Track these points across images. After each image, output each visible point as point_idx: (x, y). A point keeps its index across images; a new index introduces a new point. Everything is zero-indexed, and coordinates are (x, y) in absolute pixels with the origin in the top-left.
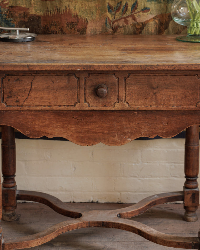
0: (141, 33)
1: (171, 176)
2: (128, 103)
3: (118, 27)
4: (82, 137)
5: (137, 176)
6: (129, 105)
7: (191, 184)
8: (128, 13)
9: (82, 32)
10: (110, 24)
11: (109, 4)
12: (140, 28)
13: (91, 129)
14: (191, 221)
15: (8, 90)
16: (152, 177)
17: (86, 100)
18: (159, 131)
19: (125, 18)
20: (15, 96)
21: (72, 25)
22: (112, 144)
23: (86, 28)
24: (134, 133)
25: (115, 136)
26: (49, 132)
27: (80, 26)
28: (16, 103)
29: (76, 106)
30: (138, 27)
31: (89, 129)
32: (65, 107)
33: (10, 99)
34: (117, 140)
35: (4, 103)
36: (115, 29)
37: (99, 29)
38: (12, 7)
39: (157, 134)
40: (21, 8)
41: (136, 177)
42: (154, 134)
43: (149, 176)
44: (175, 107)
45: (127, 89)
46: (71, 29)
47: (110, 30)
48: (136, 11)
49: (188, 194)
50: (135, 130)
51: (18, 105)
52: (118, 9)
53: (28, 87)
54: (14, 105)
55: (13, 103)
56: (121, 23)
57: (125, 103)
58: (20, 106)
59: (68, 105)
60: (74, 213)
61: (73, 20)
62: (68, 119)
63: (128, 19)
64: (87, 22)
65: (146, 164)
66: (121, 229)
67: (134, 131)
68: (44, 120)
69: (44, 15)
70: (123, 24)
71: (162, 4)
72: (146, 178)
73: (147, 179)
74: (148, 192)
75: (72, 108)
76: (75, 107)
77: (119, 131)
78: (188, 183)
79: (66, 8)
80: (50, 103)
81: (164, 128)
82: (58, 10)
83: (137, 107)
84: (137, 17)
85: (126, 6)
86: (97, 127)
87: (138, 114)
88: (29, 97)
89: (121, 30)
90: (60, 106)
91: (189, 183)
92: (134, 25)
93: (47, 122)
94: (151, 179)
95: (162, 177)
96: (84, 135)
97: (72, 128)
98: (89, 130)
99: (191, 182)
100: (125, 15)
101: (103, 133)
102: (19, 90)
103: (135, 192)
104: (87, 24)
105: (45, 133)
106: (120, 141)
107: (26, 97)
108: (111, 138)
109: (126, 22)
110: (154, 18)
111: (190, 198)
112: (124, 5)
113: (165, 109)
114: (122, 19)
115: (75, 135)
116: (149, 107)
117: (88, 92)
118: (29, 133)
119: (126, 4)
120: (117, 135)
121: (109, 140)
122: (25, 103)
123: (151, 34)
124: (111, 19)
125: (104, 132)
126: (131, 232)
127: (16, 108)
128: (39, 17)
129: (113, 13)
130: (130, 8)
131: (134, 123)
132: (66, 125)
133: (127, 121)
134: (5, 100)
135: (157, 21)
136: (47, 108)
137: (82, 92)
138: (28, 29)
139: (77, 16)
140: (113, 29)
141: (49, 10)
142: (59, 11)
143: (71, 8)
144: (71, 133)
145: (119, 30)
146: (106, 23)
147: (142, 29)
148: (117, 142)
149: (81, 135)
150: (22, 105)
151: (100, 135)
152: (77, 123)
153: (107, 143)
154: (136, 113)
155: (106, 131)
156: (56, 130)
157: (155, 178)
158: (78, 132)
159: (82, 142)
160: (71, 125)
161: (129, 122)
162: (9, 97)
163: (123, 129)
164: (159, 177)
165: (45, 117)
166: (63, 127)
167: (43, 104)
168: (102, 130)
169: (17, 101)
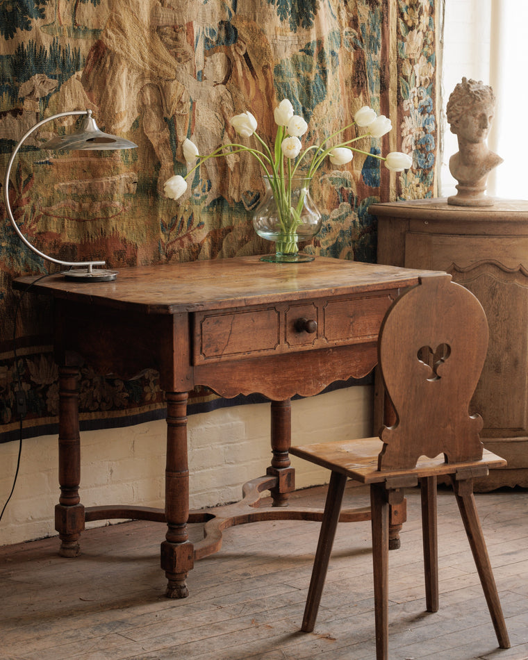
0: (197, 258)
2: (326, 339)
3: (173, 252)
4: (279, 390)
6: (328, 341)
7: (285, 461)
8: (184, 231)
9: (132, 263)
10: (164, 249)
11: (162, 220)
12: (197, 252)
13: (288, 378)
15: (207, 337)
16: (203, 468)
17: (286, 340)
18: (353, 371)
19: (180, 239)
20: (214, 343)
21: (121, 254)
22: (308, 393)
23: (136, 257)
24: (329, 377)
25: (311, 383)
26: (245, 388)
27: (129, 255)
28: (215, 354)
29: (276, 349)
30: (194, 250)
31: (285, 378)
32: (266, 352)
33: (209, 349)
34: (313, 387)
35: (203, 354)
36: (169, 256)
37: (151, 257)
38: (40, 233)
39: (351, 374)
40: (51, 235)
42: (348, 375)
44: (371, 337)
45: (326, 320)
46: (119, 260)
47: (164, 257)
48: (192, 228)
49: (284, 475)
51: (217, 356)
52: (172, 227)
53: (228, 331)
54: (213, 357)
55: (211, 354)
56: (176, 246)
57: (324, 339)
58: (219, 356)
59: (268, 348)
61: (120, 247)
62: (265, 368)
63: (183, 240)
64: (137, 248)
68: (241, 372)
69: (81, 242)
70: (178, 248)
71: (215, 216)
75: (272, 352)
76: (274, 351)
77: (315, 376)
78: (281, 461)
79: (113, 230)
80: (250, 348)
81: (356, 367)
82: (103, 233)
83: (335, 342)
84: (193, 237)
85: (182, 222)
86: (294, 373)
87: (333, 351)
88: (229, 343)
89: (176, 256)
92: (190, 247)
93: (244, 374)
94: (203, 471)
95: (215, 466)
97: (269, 379)
99: (285, 457)
100: (180, 235)
101: (299, 381)
102: (219, 335)
104: (137, 251)
105: (242, 389)
106: (315, 388)
107: (226, 344)
108: (307, 386)
109: (182, 244)
110: (207, 236)
111: (286, 479)
112: (180, 220)
113: (361, 342)
114: (176, 240)
115: (272, 388)
116: (347, 340)
117: (288, 329)
119: (182, 218)
120: (313, 381)
121: (305, 389)
122: (225, 352)
123: (206, 259)
124: (164, 241)
125: (300, 379)
127: (215, 360)
128: (74, 246)
129: (167, 232)
130: (185, 224)
131: (329, 364)
132: (263, 376)
133: (323, 362)
134: (204, 351)
135: (210, 240)
136: (246, 355)
137: (282, 330)
138: (104, 262)
139: (125, 240)
140: (166, 256)
141: (90, 235)
142: (105, 235)
143: (119, 230)
144: (268, 386)
145: (174, 256)
146: (159, 248)
147: (198, 252)
148: (312, 390)
149: (278, 387)
151: (296, 384)
152: (274, 372)
153: (303, 392)
154: (331, 350)
155: (302, 378)
156: (253, 384)
157: (208, 470)
158: (275, 383)
159: (279, 396)
160: (268, 375)
161: (325, 362)
162: (208, 346)
163: (318, 373)
164: (212, 467)
165: (242, 367)
166: (260, 379)
167: (243, 350)
168: (297, 377)
169: (217, 351)
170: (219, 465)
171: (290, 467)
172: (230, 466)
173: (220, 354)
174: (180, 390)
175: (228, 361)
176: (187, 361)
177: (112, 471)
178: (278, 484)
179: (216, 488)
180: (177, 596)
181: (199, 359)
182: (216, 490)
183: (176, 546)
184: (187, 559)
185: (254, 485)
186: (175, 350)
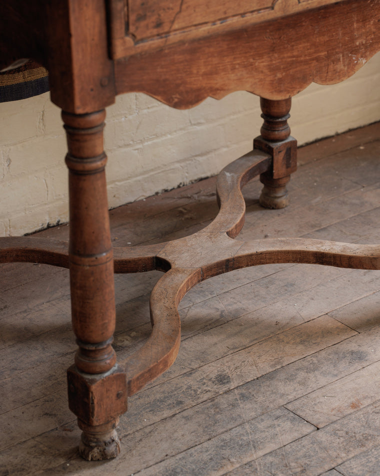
1: (192, 125)
4: (280, 81)
5: (131, 142)
7: (282, 130)
13: (297, 57)
14: (284, 206)
16: (157, 136)
20: (154, 11)
22: (332, 80)
24: (371, 45)
25: (339, 60)
26: (217, 86)
28: (155, 31)
29: (276, 7)
31: (293, 57)
32: (255, 15)
33: (143, 24)
34: (342, 67)
35: (130, 35)
41: (128, 145)
43: (153, 137)
49: (280, 152)
50: (373, 36)
51: (158, 35)
54: (151, 37)
55: (148, 33)
58: (163, 35)
59: (260, 10)
60: (140, 260)
62: (255, 45)
65: (145, 111)
66: (267, 263)
67: (372, 39)
68: (210, 59)
72: (146, 144)
73: (150, 143)
74: (152, 170)
75: (267, 15)
76: (272, 11)
77: (346, 47)
78: (276, 131)
80: (225, 13)
86: (309, 47)
88: (184, 7)
90: (243, 15)
91: (277, 129)
93: (215, 61)
94: (155, 141)
95: (175, 131)
96: (284, 74)
98: (294, 59)
99: (281, 125)
101: (317, 59)
103: (129, 178)
105: (211, 89)
106: (346, 68)
107: (177, 9)
108: (331, 67)
111: (283, 159)
115: (269, 79)
118: (178, 98)
120: (343, 56)
121: (327, 73)
122: (176, 26)
125: (320, 56)
126: (294, 264)
127: (156, 43)
131: (372, 22)
132: (251, 60)
133: (361, 20)
134: (132, 29)
136: (219, 27)
144: (261, 76)
148: (342, 72)
149: (279, 75)
150: (168, 32)
151: (313, 65)
152: (273, 49)
153: (324, 79)
155: (323, 54)
156: (232, 76)
157: (164, 138)
158: (273, 69)
159: (280, 92)
160: (261, 56)
161: (364, 20)
162: (141, 18)
163: (353, 40)
164: (170, 133)
165: (212, 49)
166: (245, 67)
167: (211, 18)
168: (316, 52)
169: (159, 25)
170: (181, 129)
171: (289, 140)
172: (198, 128)
173: (166, 29)
174: (88, 109)
175: (182, 43)
176: (101, 51)
177: (9, 160)
178: (271, 168)
179: (178, 162)
180: (99, 457)
181: (123, 47)
182: (177, 165)
183: (93, 381)
184: (114, 397)
185: (236, 176)
186: (73, 31)
